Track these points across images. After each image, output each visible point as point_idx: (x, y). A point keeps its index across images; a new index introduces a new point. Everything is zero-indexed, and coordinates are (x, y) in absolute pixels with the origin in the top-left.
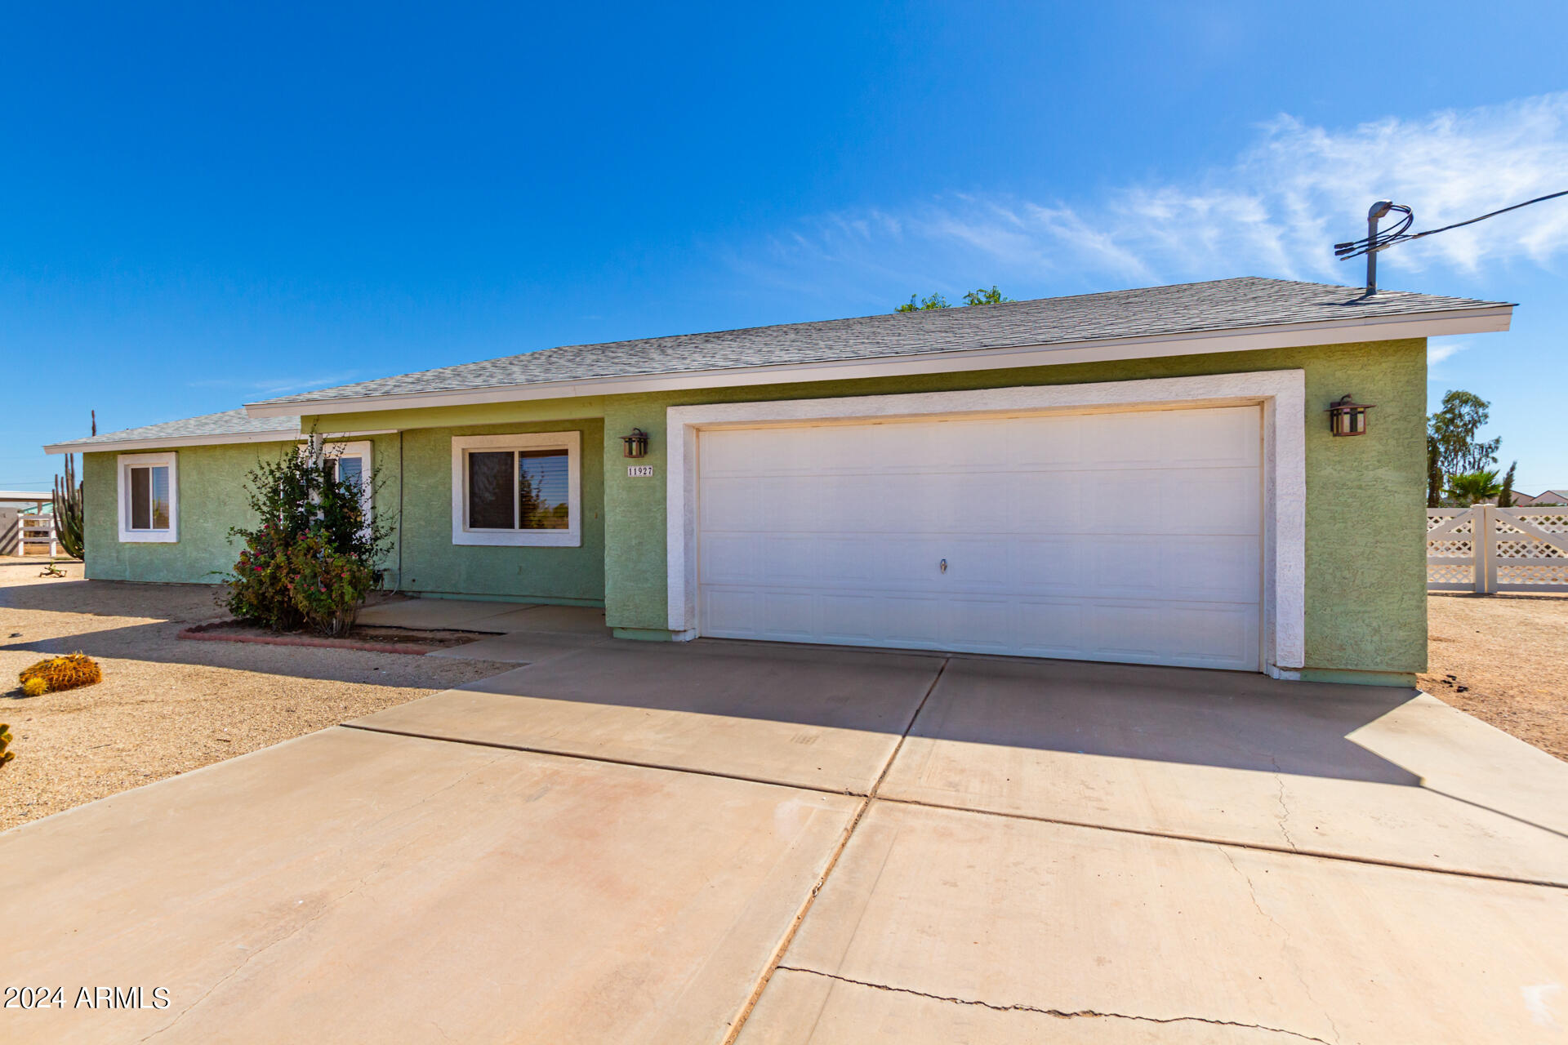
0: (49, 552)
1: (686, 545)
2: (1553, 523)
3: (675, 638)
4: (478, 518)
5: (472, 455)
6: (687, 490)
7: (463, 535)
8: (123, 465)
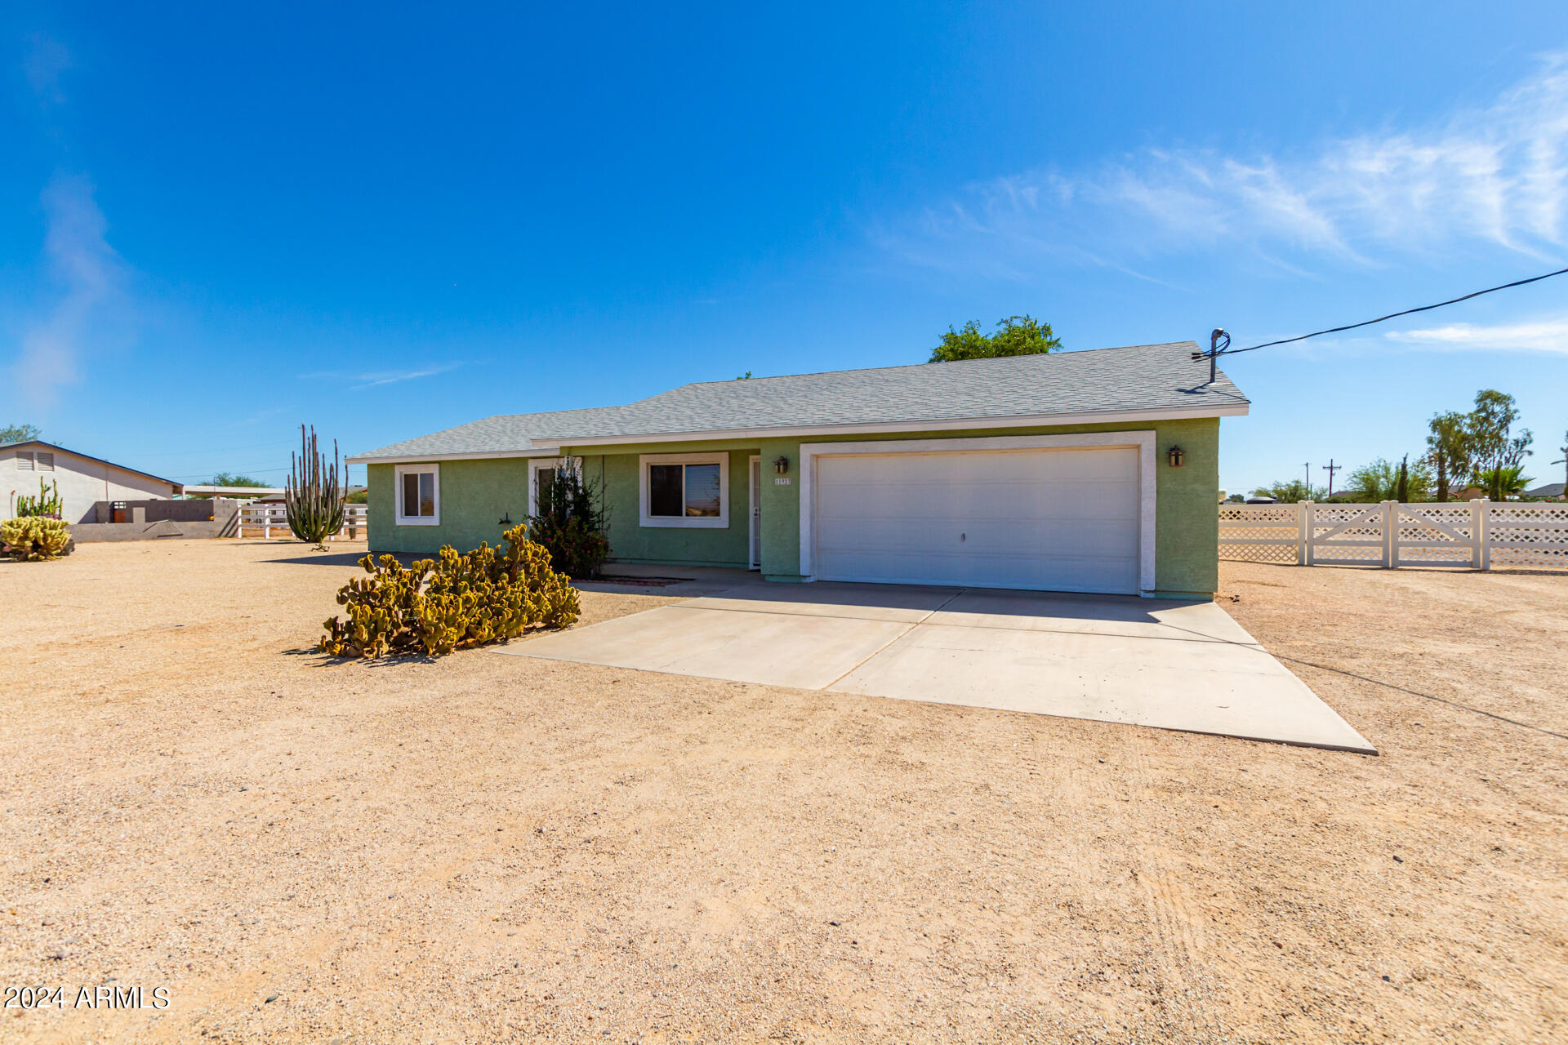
0: (264, 536)
1: (811, 526)
2: (1461, 515)
3: (804, 581)
4: (657, 509)
5: (652, 467)
6: (812, 493)
7: (646, 520)
8: (399, 472)
